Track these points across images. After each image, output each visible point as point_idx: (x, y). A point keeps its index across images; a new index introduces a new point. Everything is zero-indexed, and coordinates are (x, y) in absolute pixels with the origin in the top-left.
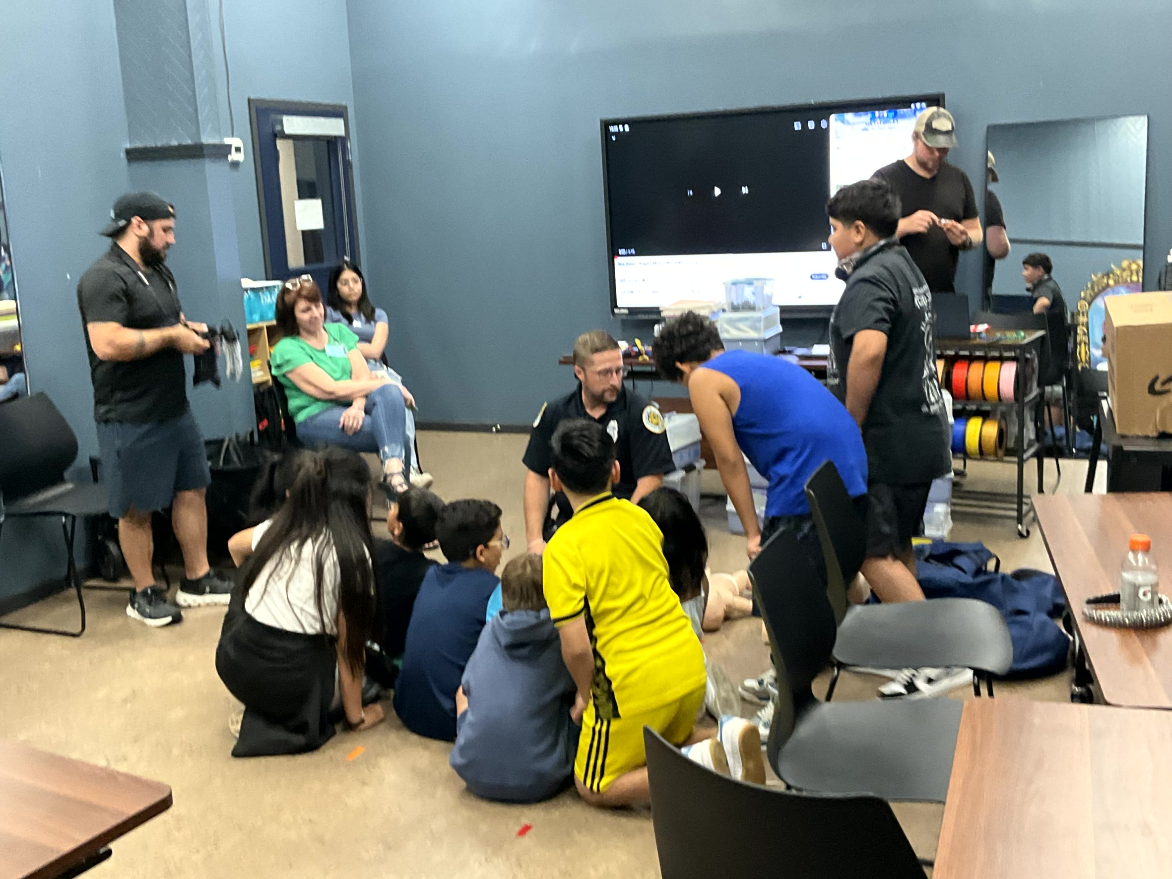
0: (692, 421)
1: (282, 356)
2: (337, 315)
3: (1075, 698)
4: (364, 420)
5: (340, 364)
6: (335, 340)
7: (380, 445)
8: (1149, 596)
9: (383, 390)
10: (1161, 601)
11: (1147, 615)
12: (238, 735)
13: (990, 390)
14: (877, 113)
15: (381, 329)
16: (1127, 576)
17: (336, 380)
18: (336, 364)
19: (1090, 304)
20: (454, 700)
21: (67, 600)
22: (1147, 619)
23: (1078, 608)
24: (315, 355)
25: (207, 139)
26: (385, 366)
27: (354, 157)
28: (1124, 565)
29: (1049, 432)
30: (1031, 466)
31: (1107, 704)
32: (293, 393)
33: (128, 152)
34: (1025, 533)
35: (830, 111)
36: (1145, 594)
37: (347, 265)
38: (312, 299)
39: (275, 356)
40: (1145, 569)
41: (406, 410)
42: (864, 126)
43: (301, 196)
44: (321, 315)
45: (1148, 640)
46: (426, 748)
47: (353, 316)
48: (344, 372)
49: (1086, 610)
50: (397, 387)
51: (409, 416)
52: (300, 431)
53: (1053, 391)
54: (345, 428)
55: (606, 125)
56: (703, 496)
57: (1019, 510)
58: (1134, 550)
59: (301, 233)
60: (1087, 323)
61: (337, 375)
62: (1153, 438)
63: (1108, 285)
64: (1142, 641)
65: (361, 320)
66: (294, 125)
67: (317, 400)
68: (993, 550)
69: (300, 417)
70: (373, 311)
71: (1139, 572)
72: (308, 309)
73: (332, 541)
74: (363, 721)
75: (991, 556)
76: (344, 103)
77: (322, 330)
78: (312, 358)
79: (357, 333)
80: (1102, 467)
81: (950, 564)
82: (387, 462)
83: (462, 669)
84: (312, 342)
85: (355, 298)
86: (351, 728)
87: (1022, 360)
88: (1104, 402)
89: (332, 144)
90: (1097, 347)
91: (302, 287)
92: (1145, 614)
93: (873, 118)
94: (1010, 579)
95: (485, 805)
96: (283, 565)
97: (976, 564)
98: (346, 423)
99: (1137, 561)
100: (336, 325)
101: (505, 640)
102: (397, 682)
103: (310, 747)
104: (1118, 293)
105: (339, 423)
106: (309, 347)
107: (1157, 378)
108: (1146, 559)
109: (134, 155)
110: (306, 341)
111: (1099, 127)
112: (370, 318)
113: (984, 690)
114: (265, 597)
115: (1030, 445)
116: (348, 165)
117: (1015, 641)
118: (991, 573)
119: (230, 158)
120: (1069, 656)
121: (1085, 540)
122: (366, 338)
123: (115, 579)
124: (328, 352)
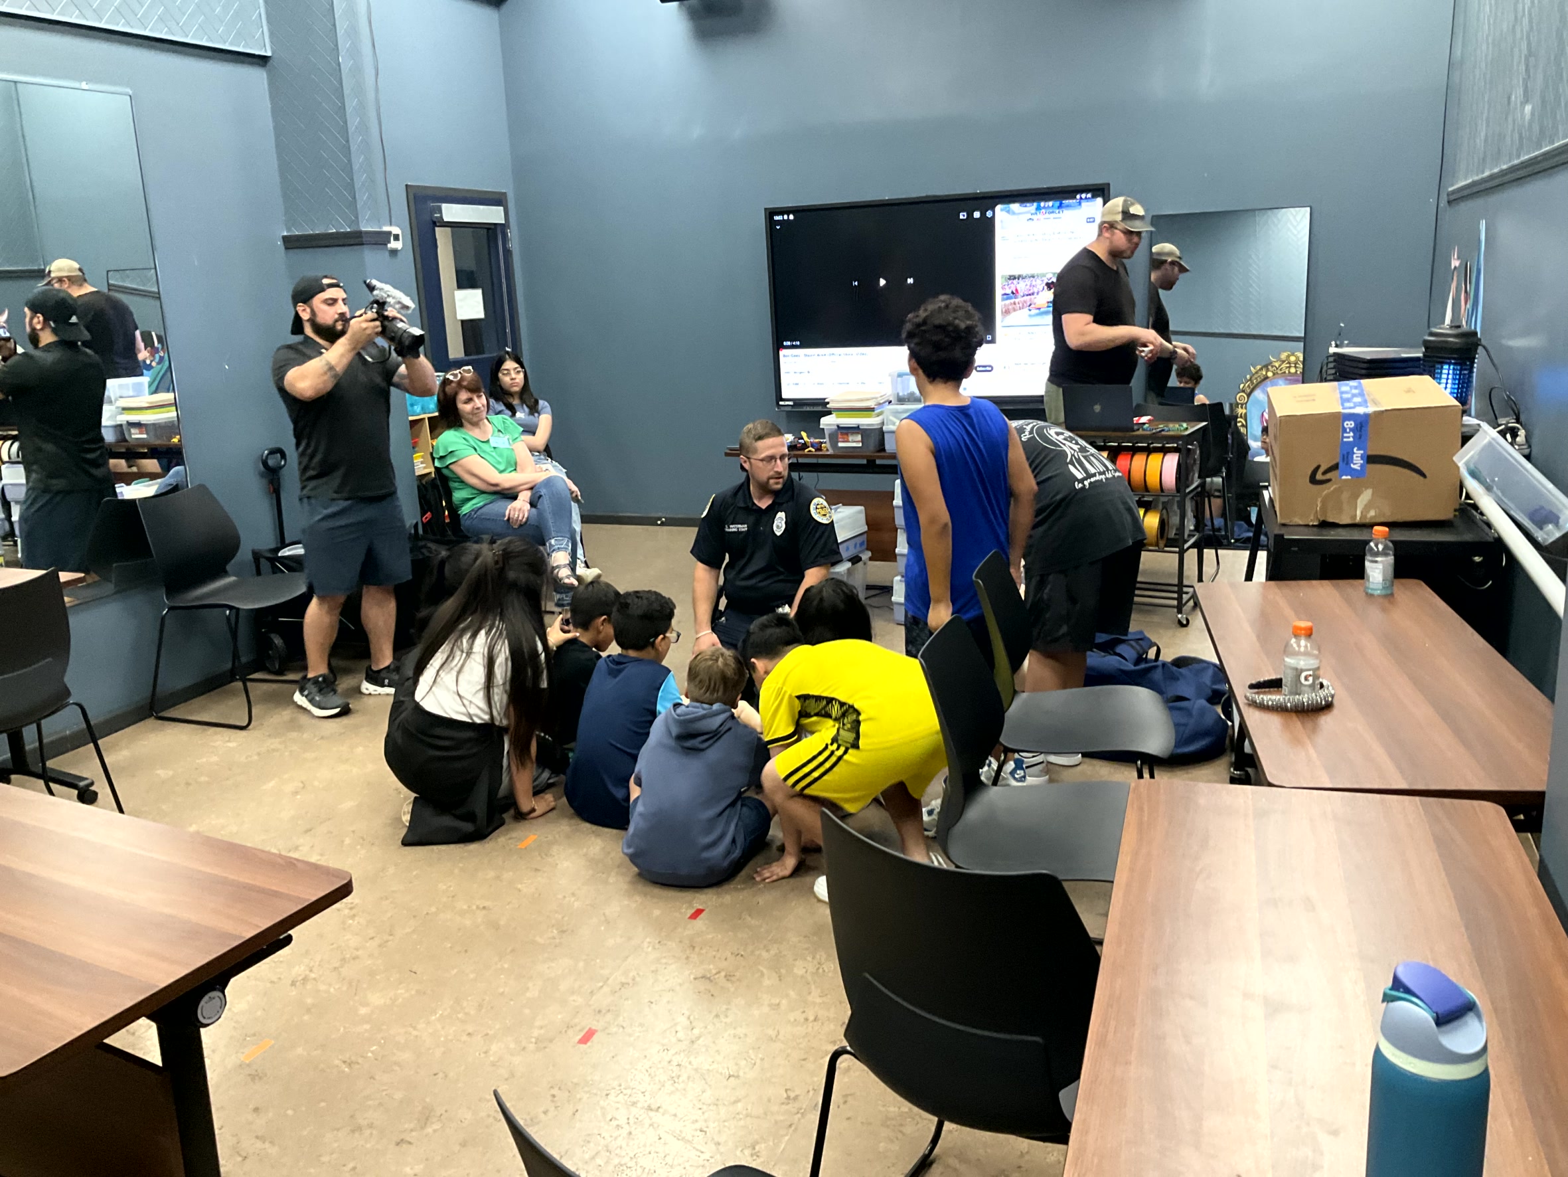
0: (860, 512)
1: (446, 448)
2: (501, 407)
3: (1234, 781)
4: (529, 511)
5: (505, 455)
6: (499, 431)
7: (546, 538)
8: (1311, 679)
9: (548, 482)
10: (1322, 686)
11: (1309, 698)
12: (408, 824)
13: (1153, 480)
14: (1042, 204)
15: (545, 421)
16: (1290, 661)
17: (501, 472)
18: (501, 455)
19: (1249, 395)
20: (628, 788)
21: (234, 693)
22: (1308, 702)
23: (1241, 692)
24: (478, 446)
25: (366, 227)
26: (550, 460)
27: (514, 244)
28: (1287, 650)
29: (1209, 523)
30: (1191, 556)
31: (1270, 785)
32: (456, 485)
33: (285, 238)
34: (1185, 622)
35: (997, 200)
36: (1306, 679)
37: (509, 355)
38: (474, 390)
39: (438, 448)
40: (1306, 654)
41: (573, 503)
42: (1029, 216)
43: (460, 286)
44: (483, 406)
45: (1309, 725)
46: (598, 835)
47: (516, 407)
48: (509, 464)
49: (1248, 695)
50: (562, 478)
51: (575, 509)
52: (465, 523)
53: (1212, 482)
54: (511, 520)
55: (771, 213)
56: (869, 587)
57: (1180, 599)
58: (1296, 636)
59: (460, 323)
60: (1246, 414)
61: (502, 467)
62: (1313, 526)
63: (1266, 378)
64: (1303, 723)
65: (524, 412)
66: (453, 212)
67: (483, 492)
68: (1154, 639)
69: (465, 509)
70: (537, 402)
71: (1302, 658)
72: (470, 400)
73: (505, 633)
74: (533, 810)
75: (1152, 644)
76: (502, 189)
77: (486, 421)
78: (475, 449)
79: (520, 425)
80: (1262, 556)
81: (1112, 652)
82: (553, 555)
83: (635, 758)
84: (476, 433)
85: (516, 389)
86: (521, 816)
87: (1184, 451)
88: (1266, 494)
89: (491, 232)
90: (1256, 440)
91: (462, 379)
92: (1305, 698)
93: (1038, 208)
94: (1170, 665)
95: (657, 891)
96: (453, 657)
97: (1138, 653)
98: (511, 516)
99: (1299, 646)
100: (499, 416)
101: (675, 731)
102: (569, 771)
103: (478, 835)
104: (1276, 385)
105: (504, 516)
106: (472, 437)
107: (1318, 467)
108: (1309, 645)
109: (291, 243)
110: (470, 433)
111: (1260, 218)
112: (534, 409)
113: (1146, 775)
114: (434, 688)
115: (1190, 536)
116: (508, 253)
117: (1177, 725)
118: (1151, 661)
119: (389, 246)
120: (1227, 741)
121: (1247, 627)
122: (530, 430)
123: (280, 672)
124: (493, 443)
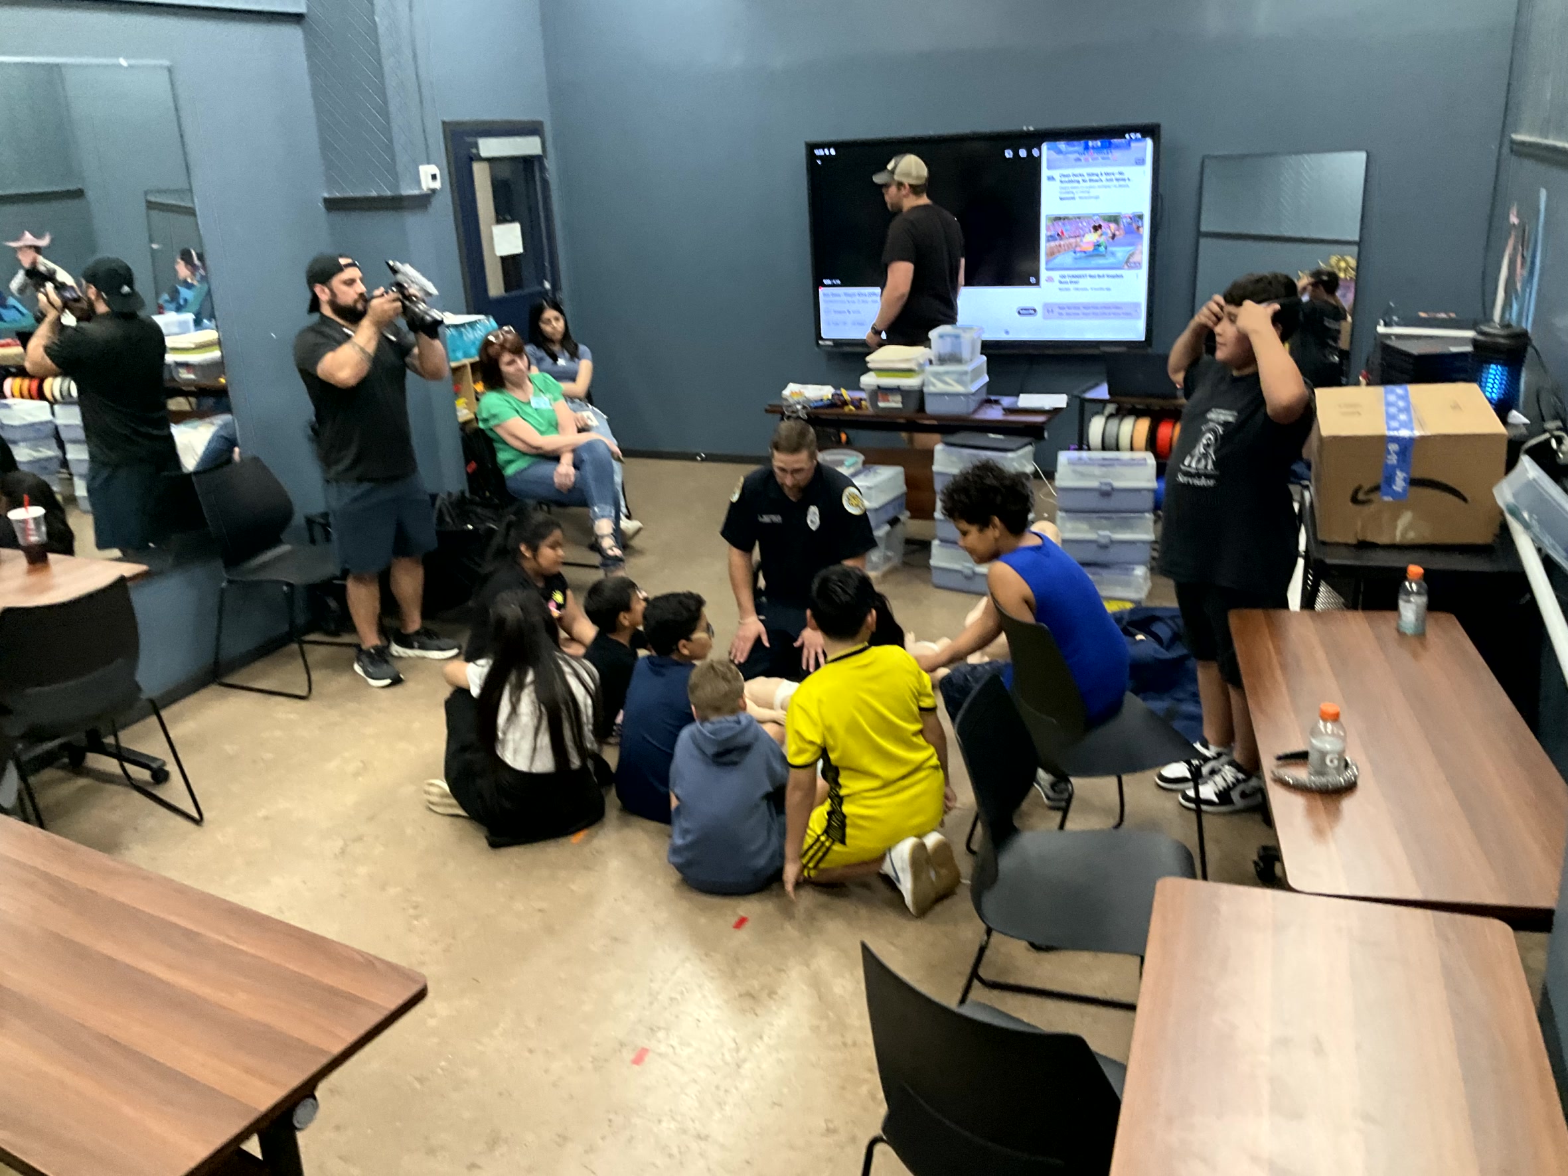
0: (899, 472)
1: (488, 410)
4: (575, 475)
5: (546, 417)
6: (541, 390)
7: (590, 504)
9: (590, 446)
10: (1347, 767)
14: (1090, 143)
15: (585, 367)
17: (542, 434)
18: (542, 417)
21: (292, 656)
24: (521, 408)
26: (590, 406)
31: (1290, 889)
32: (501, 446)
33: (326, 200)
35: (1042, 139)
37: (548, 304)
38: (516, 350)
39: (481, 411)
41: (614, 462)
42: (1077, 156)
43: (499, 221)
44: (525, 363)
47: (557, 354)
48: (550, 424)
49: (1275, 767)
50: (603, 442)
51: (617, 468)
54: (557, 485)
55: (811, 147)
56: (908, 542)
59: (499, 261)
61: (543, 429)
65: (565, 357)
66: (490, 147)
69: (510, 471)
72: (512, 362)
76: (539, 118)
77: (527, 380)
78: (518, 412)
79: (561, 373)
82: (597, 523)
84: (518, 394)
85: (559, 337)
89: (527, 163)
91: (505, 340)
98: (556, 479)
105: (549, 479)
106: (514, 399)
107: (1360, 486)
109: (333, 205)
110: (513, 394)
112: (574, 355)
116: (545, 183)
122: (572, 377)
123: (336, 634)
124: (534, 404)
